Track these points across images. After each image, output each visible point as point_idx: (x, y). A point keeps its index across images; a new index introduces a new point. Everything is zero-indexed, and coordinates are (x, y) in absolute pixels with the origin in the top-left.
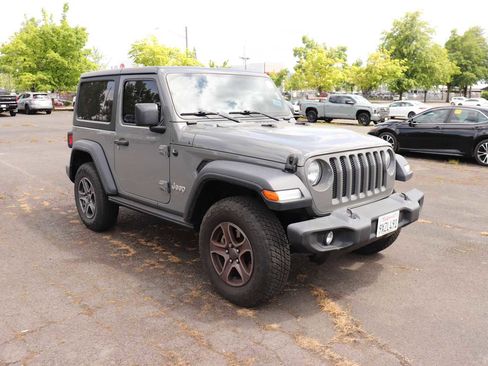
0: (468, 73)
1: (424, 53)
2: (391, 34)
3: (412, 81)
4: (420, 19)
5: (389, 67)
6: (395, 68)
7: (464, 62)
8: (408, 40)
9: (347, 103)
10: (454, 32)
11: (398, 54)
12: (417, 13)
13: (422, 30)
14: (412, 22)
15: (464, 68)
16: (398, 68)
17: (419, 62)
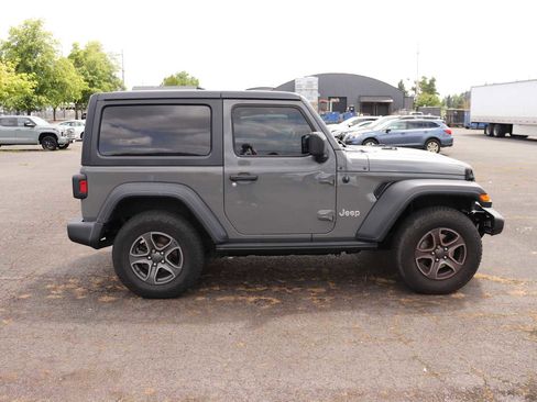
0: (95, 89)
1: (51, 66)
2: (9, 44)
3: (43, 98)
4: (43, 29)
5: (15, 82)
6: (23, 83)
7: (90, 77)
8: (31, 51)
9: (25, 125)
10: (75, 46)
11: (23, 68)
12: (39, 22)
13: (47, 41)
14: (33, 31)
15: (92, 84)
16: (26, 83)
17: (47, 76)
